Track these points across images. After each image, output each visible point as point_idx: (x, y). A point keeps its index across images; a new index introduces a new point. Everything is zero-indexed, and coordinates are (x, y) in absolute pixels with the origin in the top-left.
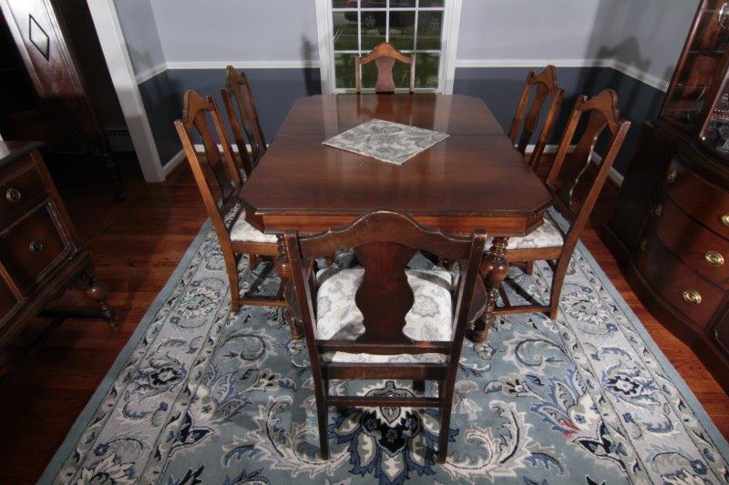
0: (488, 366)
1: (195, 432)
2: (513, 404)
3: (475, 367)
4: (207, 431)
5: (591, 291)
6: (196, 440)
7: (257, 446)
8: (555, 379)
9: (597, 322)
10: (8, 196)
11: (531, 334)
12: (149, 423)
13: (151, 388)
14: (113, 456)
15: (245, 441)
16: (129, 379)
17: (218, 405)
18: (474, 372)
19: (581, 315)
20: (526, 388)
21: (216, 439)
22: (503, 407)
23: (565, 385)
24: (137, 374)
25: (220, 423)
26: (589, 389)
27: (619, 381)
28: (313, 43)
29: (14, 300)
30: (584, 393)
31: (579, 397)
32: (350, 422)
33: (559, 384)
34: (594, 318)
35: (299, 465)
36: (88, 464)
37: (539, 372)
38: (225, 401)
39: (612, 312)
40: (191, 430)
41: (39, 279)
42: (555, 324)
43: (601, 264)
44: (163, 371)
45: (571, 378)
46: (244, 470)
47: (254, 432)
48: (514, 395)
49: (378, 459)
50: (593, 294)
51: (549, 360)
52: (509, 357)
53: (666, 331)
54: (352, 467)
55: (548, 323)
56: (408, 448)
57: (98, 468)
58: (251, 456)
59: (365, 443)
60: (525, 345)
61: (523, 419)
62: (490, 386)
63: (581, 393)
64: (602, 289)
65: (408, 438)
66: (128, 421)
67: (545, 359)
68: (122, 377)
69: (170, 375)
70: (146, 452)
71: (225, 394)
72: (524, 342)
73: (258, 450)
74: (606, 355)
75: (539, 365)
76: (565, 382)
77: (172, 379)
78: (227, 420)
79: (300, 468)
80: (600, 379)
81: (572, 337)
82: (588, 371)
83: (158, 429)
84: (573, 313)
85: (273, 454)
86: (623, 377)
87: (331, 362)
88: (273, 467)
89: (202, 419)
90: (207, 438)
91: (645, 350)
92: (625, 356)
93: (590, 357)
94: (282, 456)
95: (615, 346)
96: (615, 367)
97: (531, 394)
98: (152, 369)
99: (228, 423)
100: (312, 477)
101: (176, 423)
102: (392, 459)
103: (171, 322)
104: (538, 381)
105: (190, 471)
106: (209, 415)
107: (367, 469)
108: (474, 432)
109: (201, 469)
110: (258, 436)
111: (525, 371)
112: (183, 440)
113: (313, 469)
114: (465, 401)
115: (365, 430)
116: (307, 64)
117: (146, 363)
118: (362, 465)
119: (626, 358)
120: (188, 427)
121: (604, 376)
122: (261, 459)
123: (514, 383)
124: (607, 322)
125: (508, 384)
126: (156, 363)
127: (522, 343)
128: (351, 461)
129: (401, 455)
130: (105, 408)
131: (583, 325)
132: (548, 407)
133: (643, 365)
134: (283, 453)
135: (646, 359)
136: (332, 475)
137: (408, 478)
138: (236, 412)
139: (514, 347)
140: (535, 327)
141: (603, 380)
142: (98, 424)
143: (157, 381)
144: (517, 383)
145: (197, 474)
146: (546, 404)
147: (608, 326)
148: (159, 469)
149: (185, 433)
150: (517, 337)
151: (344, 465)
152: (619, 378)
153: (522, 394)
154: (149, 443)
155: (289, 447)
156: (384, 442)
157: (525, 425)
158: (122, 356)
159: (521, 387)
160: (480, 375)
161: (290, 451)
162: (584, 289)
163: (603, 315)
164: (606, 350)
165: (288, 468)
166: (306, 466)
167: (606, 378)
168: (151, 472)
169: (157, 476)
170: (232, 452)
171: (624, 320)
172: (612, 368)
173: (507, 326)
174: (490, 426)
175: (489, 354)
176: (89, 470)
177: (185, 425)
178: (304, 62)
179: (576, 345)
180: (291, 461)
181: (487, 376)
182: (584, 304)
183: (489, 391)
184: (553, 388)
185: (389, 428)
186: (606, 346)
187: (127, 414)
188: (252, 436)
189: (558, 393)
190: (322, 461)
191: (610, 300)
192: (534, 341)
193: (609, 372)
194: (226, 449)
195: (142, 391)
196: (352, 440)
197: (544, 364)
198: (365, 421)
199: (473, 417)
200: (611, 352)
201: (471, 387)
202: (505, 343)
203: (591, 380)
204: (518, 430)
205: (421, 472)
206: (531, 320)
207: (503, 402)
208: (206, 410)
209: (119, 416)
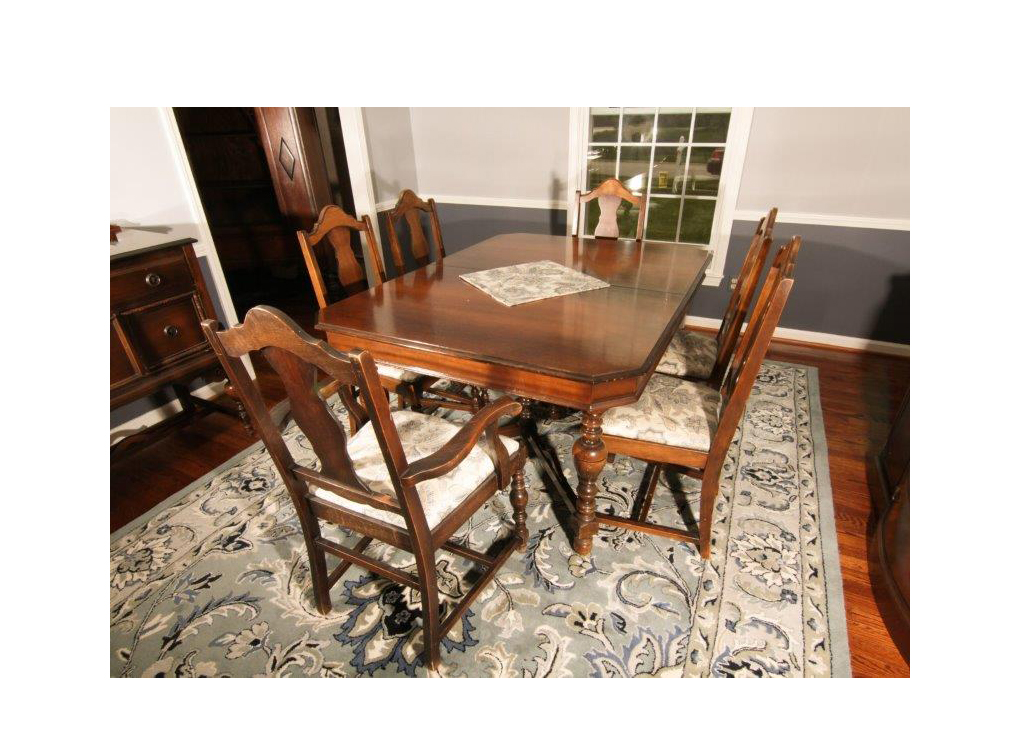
0: (571, 585)
1: (239, 542)
2: (568, 640)
3: (554, 580)
4: (248, 545)
5: (793, 539)
6: (235, 549)
7: (275, 576)
8: (648, 631)
9: (769, 583)
10: (147, 280)
11: (659, 566)
12: (213, 521)
13: (237, 491)
14: (166, 539)
15: (270, 566)
16: (227, 478)
17: (275, 525)
18: (548, 584)
19: (752, 566)
20: (599, 629)
21: (250, 556)
22: (551, 638)
23: (656, 644)
24: (236, 476)
25: (264, 542)
26: (689, 661)
27: (745, 669)
28: (562, 181)
29: (132, 371)
30: (677, 664)
31: (665, 666)
32: (374, 586)
33: (649, 640)
34: (769, 576)
35: (295, 608)
36: (146, 538)
37: (632, 615)
38: (282, 524)
39: (807, 577)
40: (238, 539)
41: (167, 361)
42: (703, 565)
43: (839, 510)
44: (257, 480)
45: (672, 638)
46: (249, 593)
47: (283, 562)
48: (578, 629)
49: (371, 634)
50: (795, 545)
51: (658, 606)
52: (607, 584)
53: (885, 631)
54: (339, 631)
55: (693, 561)
56: (408, 638)
57: (150, 545)
58: (264, 582)
59: (371, 614)
60: (639, 576)
61: (566, 662)
62: (554, 609)
63: (672, 662)
64: (813, 542)
65: (417, 626)
66: (200, 513)
67: (653, 602)
68: (222, 476)
69: (259, 484)
70: (193, 544)
71: (287, 517)
72: (642, 572)
73: (274, 580)
74: (751, 628)
75: (639, 607)
76: (660, 641)
77: (258, 490)
78: (271, 542)
79: (295, 612)
80: (716, 655)
81: (715, 588)
82: (706, 639)
83: (215, 528)
84: (742, 560)
85: (282, 589)
86: (755, 666)
87: (314, 496)
88: (273, 600)
89: (254, 533)
90: (244, 552)
91: (822, 644)
92: (782, 640)
93: (722, 623)
94: (289, 593)
95: (776, 622)
96: (753, 649)
97: (601, 636)
98: (250, 476)
99: (271, 545)
100: (298, 624)
101: (232, 529)
102: (383, 642)
103: (297, 439)
104: (622, 625)
105: (210, 575)
106: (260, 532)
107: (352, 640)
108: (495, 651)
109: (218, 577)
110: (284, 566)
111: (616, 606)
112: (224, 546)
113: (304, 617)
114: (512, 612)
115: (381, 601)
116: (554, 205)
117: (250, 469)
118: (350, 634)
119: (782, 642)
120: (238, 536)
121: (726, 654)
122: (270, 589)
123: (588, 616)
124: (787, 587)
125: (580, 613)
126: (257, 471)
127: (637, 572)
128: (342, 626)
129: (396, 640)
130: (192, 497)
131: (744, 578)
132: (610, 661)
133: (800, 663)
134: (292, 590)
135: (813, 656)
136: (316, 631)
137: (384, 669)
138: (284, 538)
139: (623, 573)
140: (671, 559)
141: (720, 659)
142: (177, 508)
143: (247, 488)
144: (593, 617)
145: (212, 580)
146: (611, 656)
147: (784, 593)
148: (189, 563)
149: (231, 540)
150: (638, 563)
151: (334, 626)
152: (747, 665)
153: (589, 633)
154: (199, 538)
155: (301, 587)
156: (389, 621)
157: (563, 669)
158: (237, 457)
159: (594, 623)
160: (553, 592)
161: (299, 591)
162: (784, 534)
163: (786, 576)
164: (755, 622)
165: (283, 607)
166: (302, 612)
167: (725, 659)
168: (182, 563)
169: (184, 568)
170: (253, 572)
171: (819, 593)
172: (745, 649)
173: (634, 546)
174: (519, 653)
175: (583, 571)
176: (144, 542)
177: (236, 533)
178: (552, 202)
179: (713, 602)
180: (293, 601)
181: (560, 596)
182: (769, 553)
183: (550, 614)
184: (635, 642)
185: (406, 608)
186: (760, 617)
187: (203, 508)
188: (279, 564)
189: (639, 649)
190: (318, 614)
191: (816, 560)
192: (656, 575)
193: (736, 653)
194: (249, 568)
195: (229, 492)
196: (361, 605)
197: (649, 607)
198: (388, 591)
199: (506, 634)
200: (762, 628)
201: (532, 600)
202: (615, 565)
203: (700, 651)
204: (550, 672)
205: (402, 667)
206: (671, 550)
207: (556, 632)
208: (262, 526)
209: (196, 508)
